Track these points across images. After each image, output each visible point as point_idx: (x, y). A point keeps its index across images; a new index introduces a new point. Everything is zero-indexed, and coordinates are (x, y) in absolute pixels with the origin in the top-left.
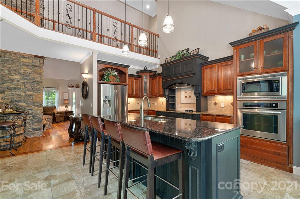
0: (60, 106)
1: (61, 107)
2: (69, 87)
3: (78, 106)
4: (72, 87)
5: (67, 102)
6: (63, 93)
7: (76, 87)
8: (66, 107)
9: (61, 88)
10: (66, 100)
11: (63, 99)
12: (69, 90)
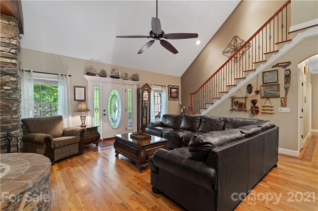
0: (69, 115)
1: (70, 117)
2: (88, 74)
3: (104, 115)
4: (93, 75)
5: (83, 106)
6: (75, 87)
7: (101, 76)
8: (83, 118)
9: (70, 76)
10: (80, 101)
11: (75, 100)
12: (87, 81)
